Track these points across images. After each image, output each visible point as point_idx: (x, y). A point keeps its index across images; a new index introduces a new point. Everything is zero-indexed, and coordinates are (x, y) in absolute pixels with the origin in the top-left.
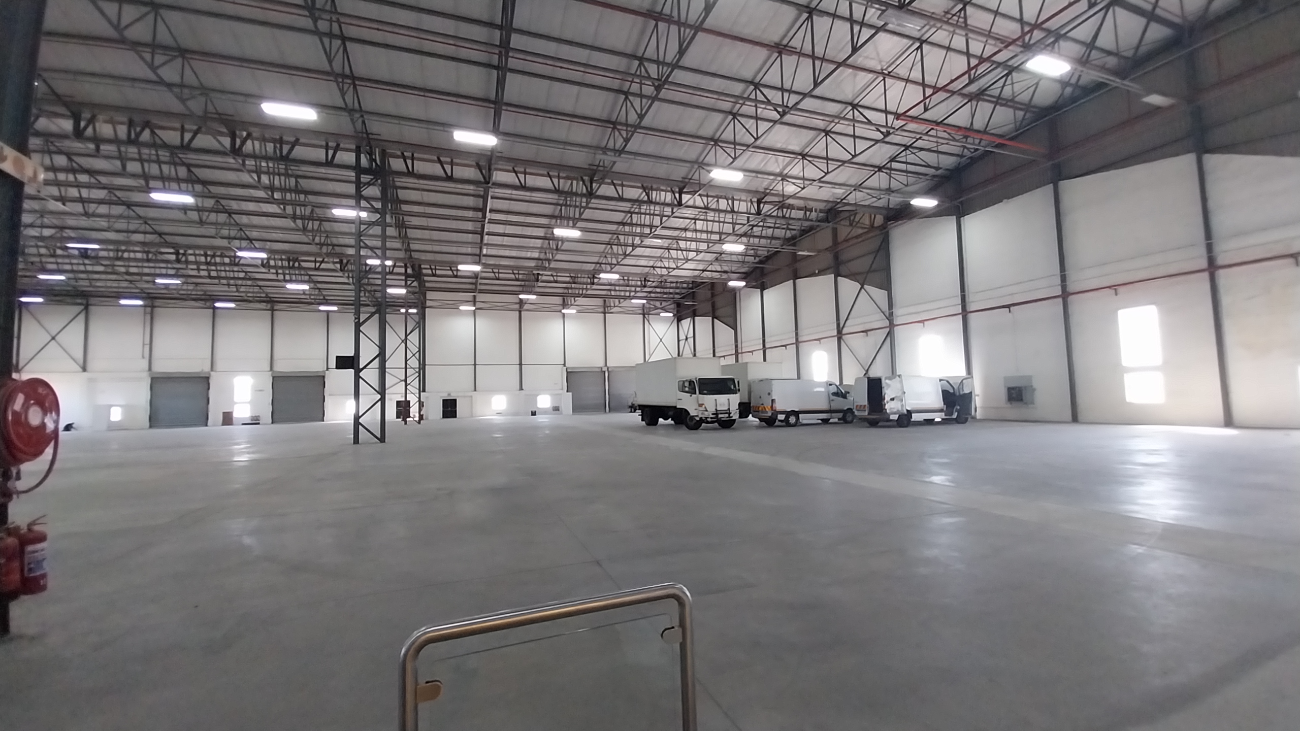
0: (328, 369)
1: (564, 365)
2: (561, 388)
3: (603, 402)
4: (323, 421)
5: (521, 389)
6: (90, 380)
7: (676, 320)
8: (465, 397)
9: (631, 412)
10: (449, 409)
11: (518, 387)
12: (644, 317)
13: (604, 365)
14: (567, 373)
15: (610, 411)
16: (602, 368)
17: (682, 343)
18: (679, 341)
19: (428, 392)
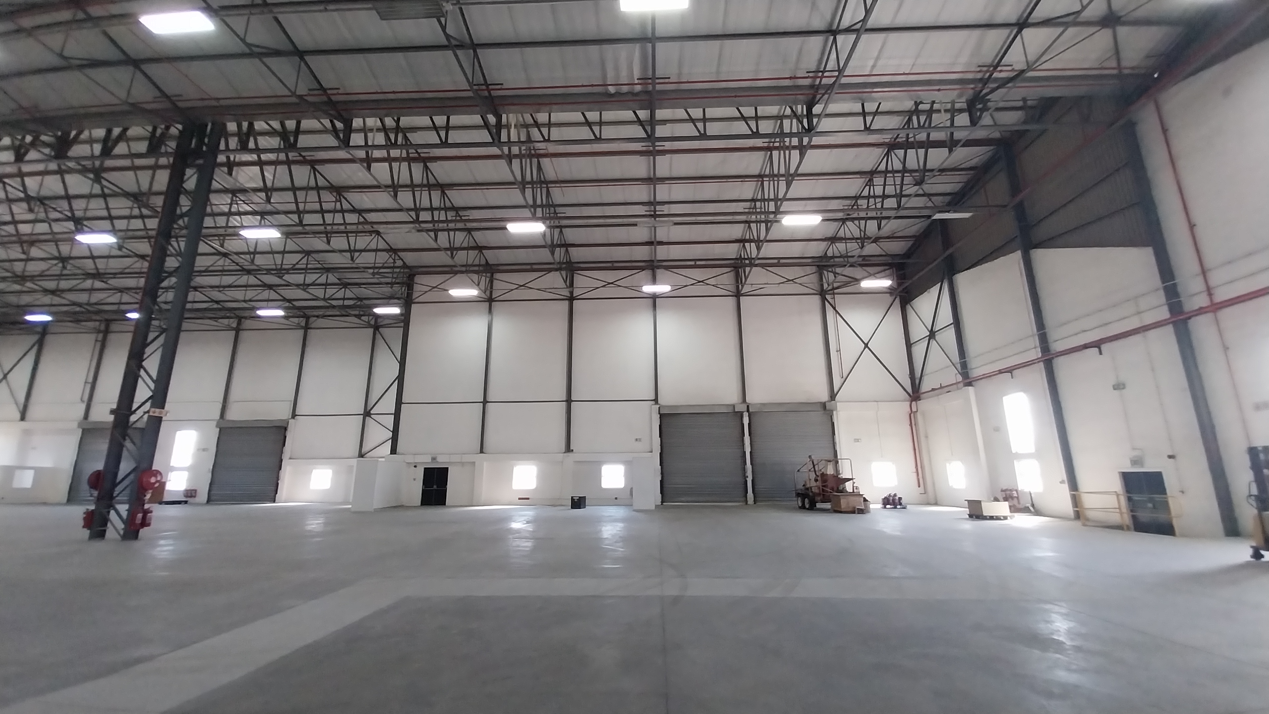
0: (294, 416)
1: (656, 400)
2: (648, 449)
3: (742, 480)
4: (274, 501)
5: (568, 449)
6: (27, 433)
7: (898, 301)
8: (463, 464)
9: (803, 507)
10: (435, 487)
11: (563, 446)
12: (824, 300)
13: (741, 401)
14: (662, 416)
15: (755, 502)
16: (734, 406)
17: (919, 351)
18: (909, 345)
19: (398, 454)
